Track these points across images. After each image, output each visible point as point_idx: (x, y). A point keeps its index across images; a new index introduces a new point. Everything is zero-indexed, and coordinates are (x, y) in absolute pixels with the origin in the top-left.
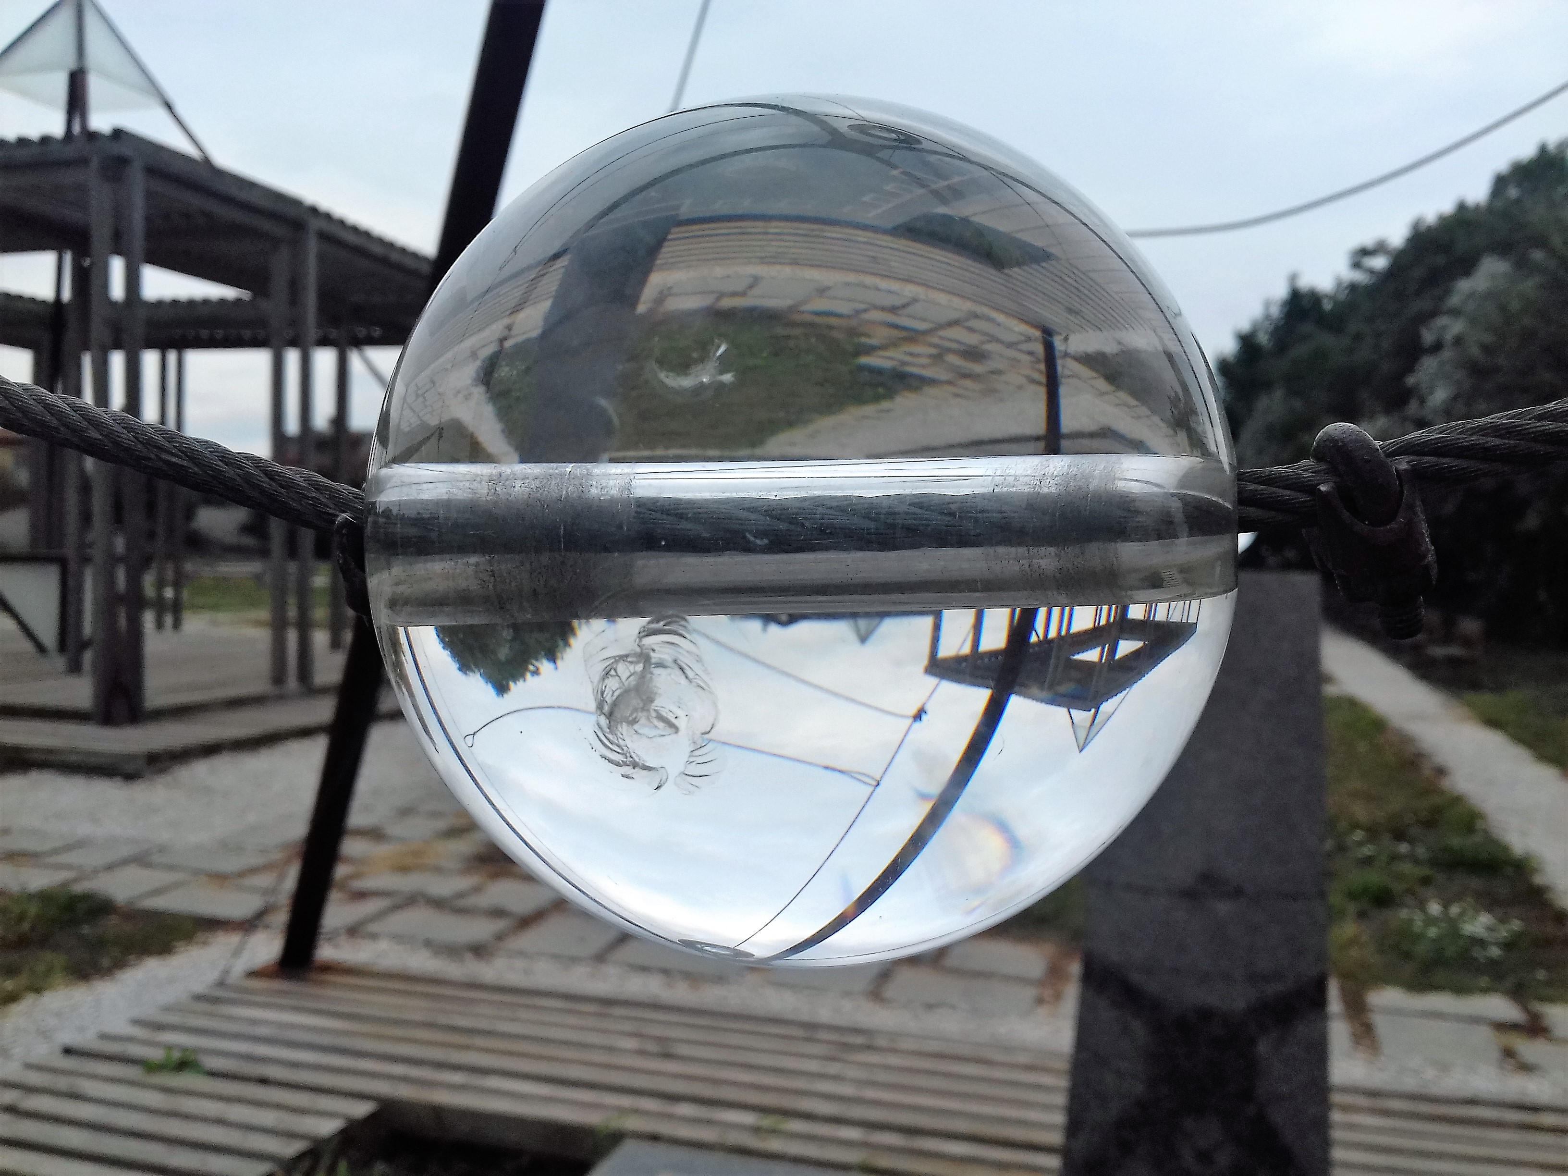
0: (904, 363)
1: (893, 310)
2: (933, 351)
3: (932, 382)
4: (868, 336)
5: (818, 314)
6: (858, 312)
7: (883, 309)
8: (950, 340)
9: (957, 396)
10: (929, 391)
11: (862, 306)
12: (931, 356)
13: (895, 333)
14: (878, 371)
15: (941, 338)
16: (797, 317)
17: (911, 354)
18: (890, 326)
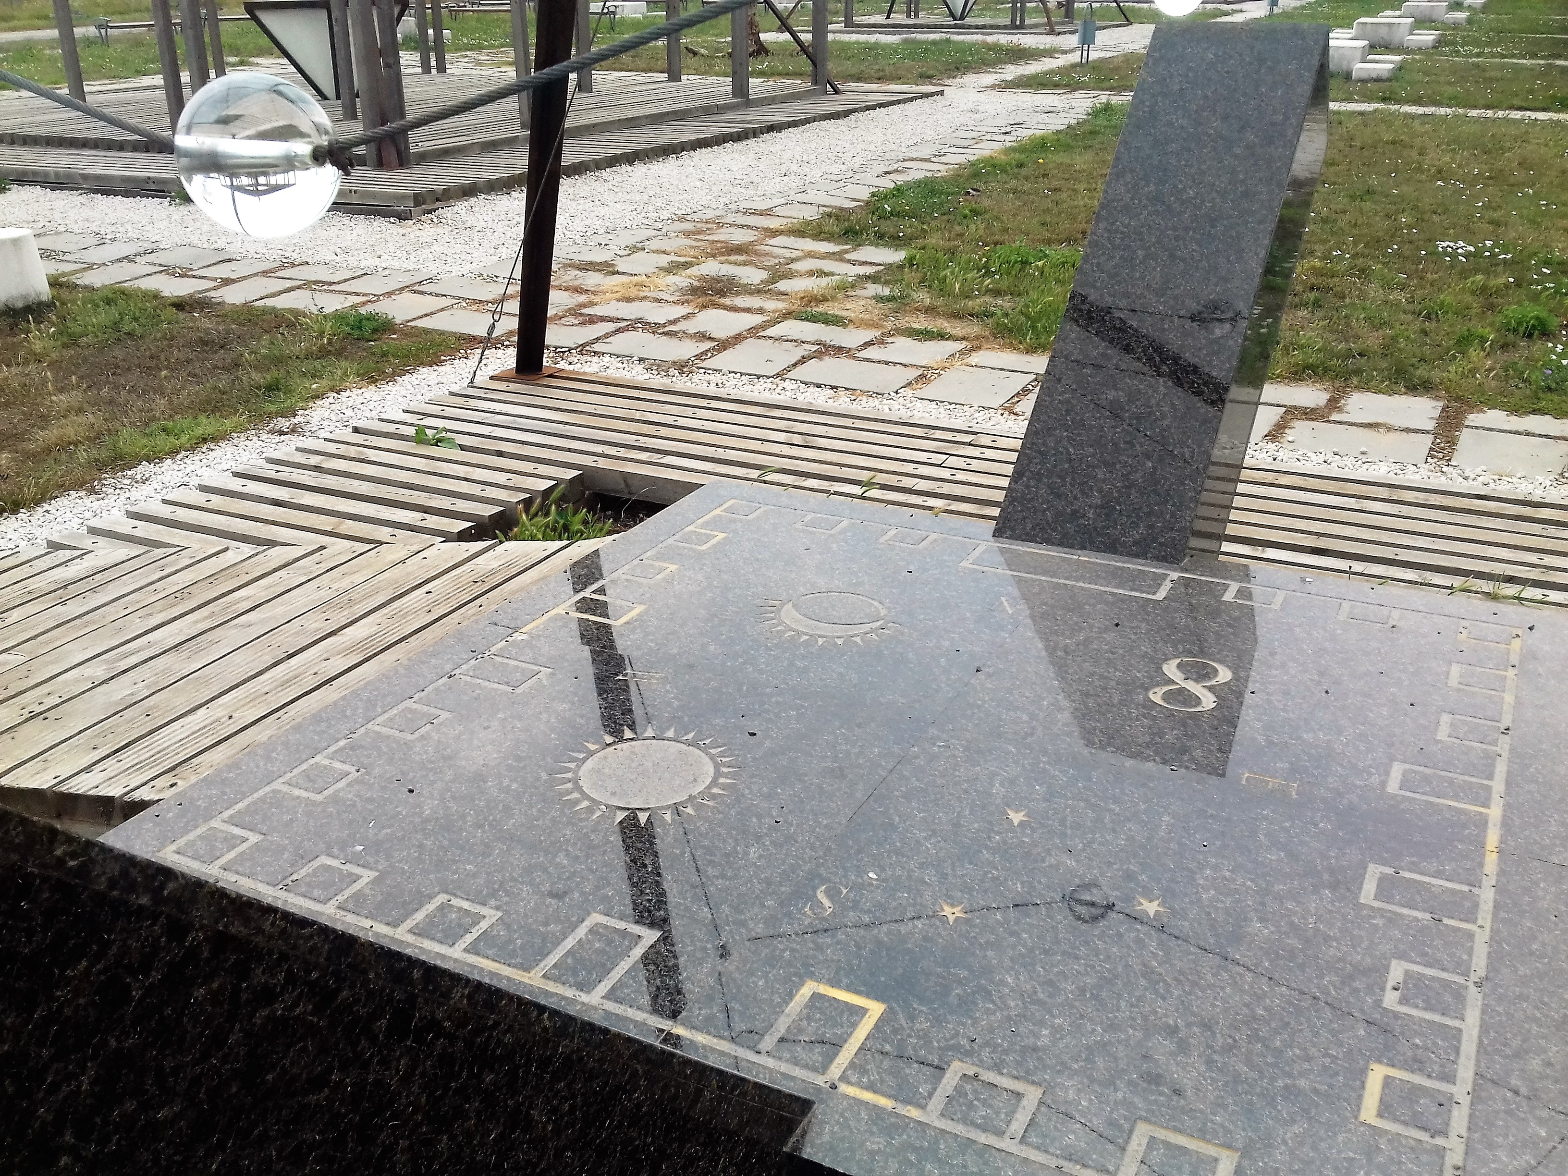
0: (838, 257)
1: (825, 350)
2: (783, 285)
3: (799, 232)
4: (879, 299)
5: (942, 336)
6: (881, 342)
7: (839, 351)
8: (748, 310)
9: (766, 213)
10: (810, 214)
11: (872, 353)
12: (790, 275)
13: (832, 309)
14: (881, 238)
15: (761, 311)
16: (974, 328)
17: (821, 273)
18: (838, 322)
